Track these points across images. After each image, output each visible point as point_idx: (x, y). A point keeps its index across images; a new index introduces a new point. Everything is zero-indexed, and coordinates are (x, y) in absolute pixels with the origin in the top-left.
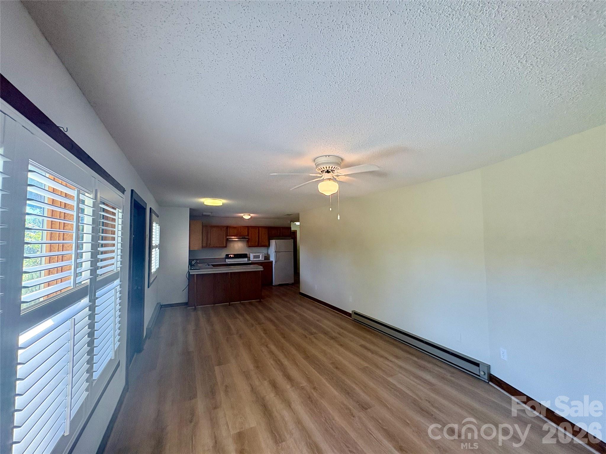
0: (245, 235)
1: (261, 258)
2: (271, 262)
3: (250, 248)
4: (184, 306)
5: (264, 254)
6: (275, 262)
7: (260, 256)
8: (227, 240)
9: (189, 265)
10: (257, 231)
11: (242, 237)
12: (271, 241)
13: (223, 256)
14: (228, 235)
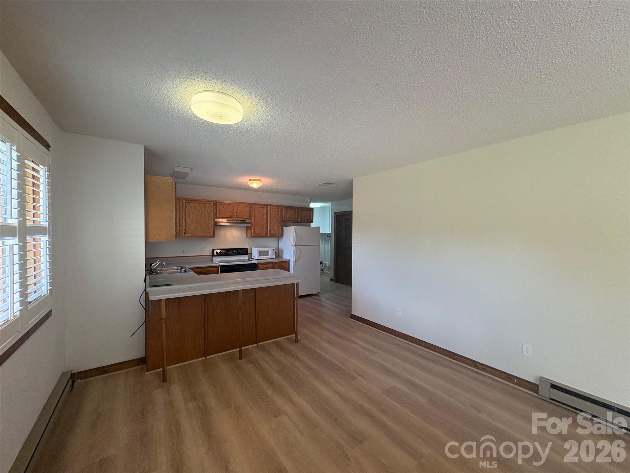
0: (244, 217)
1: (271, 255)
2: (288, 262)
3: (253, 239)
4: (139, 367)
5: (274, 248)
6: (295, 262)
7: (270, 252)
8: (216, 224)
9: (146, 275)
10: (265, 212)
11: (241, 221)
12: (284, 228)
13: (207, 251)
14: (218, 215)
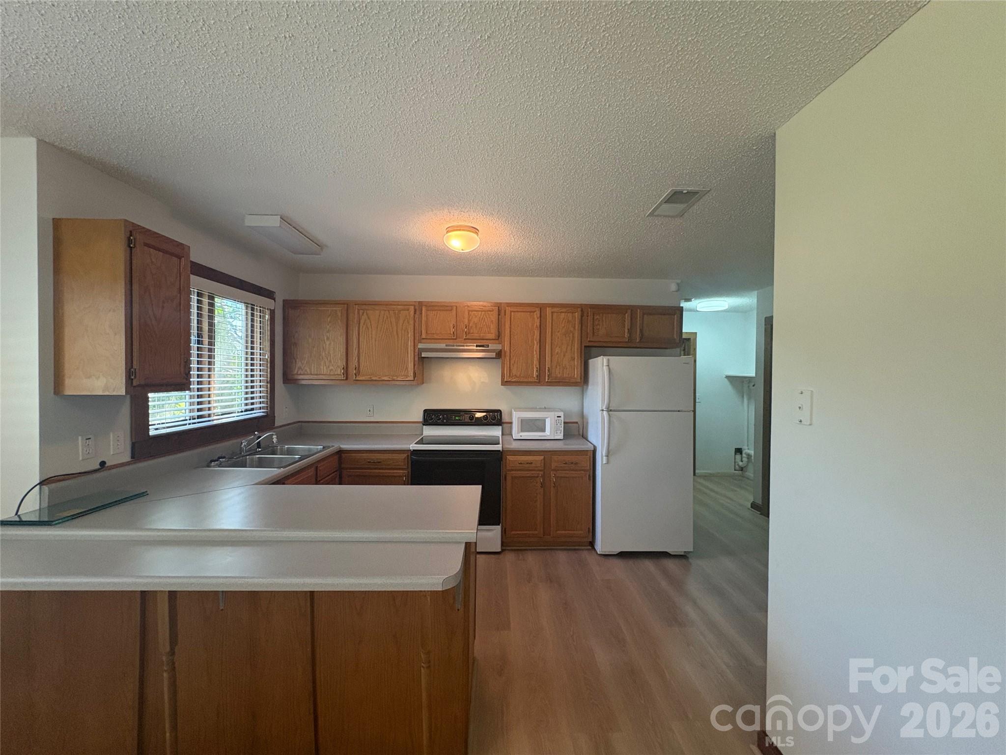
0: (484, 338)
1: (551, 432)
2: (592, 453)
5: (561, 414)
6: (607, 456)
7: (549, 420)
8: (421, 354)
10: (537, 323)
11: (477, 346)
12: (590, 361)
13: (412, 414)
14: (424, 335)
